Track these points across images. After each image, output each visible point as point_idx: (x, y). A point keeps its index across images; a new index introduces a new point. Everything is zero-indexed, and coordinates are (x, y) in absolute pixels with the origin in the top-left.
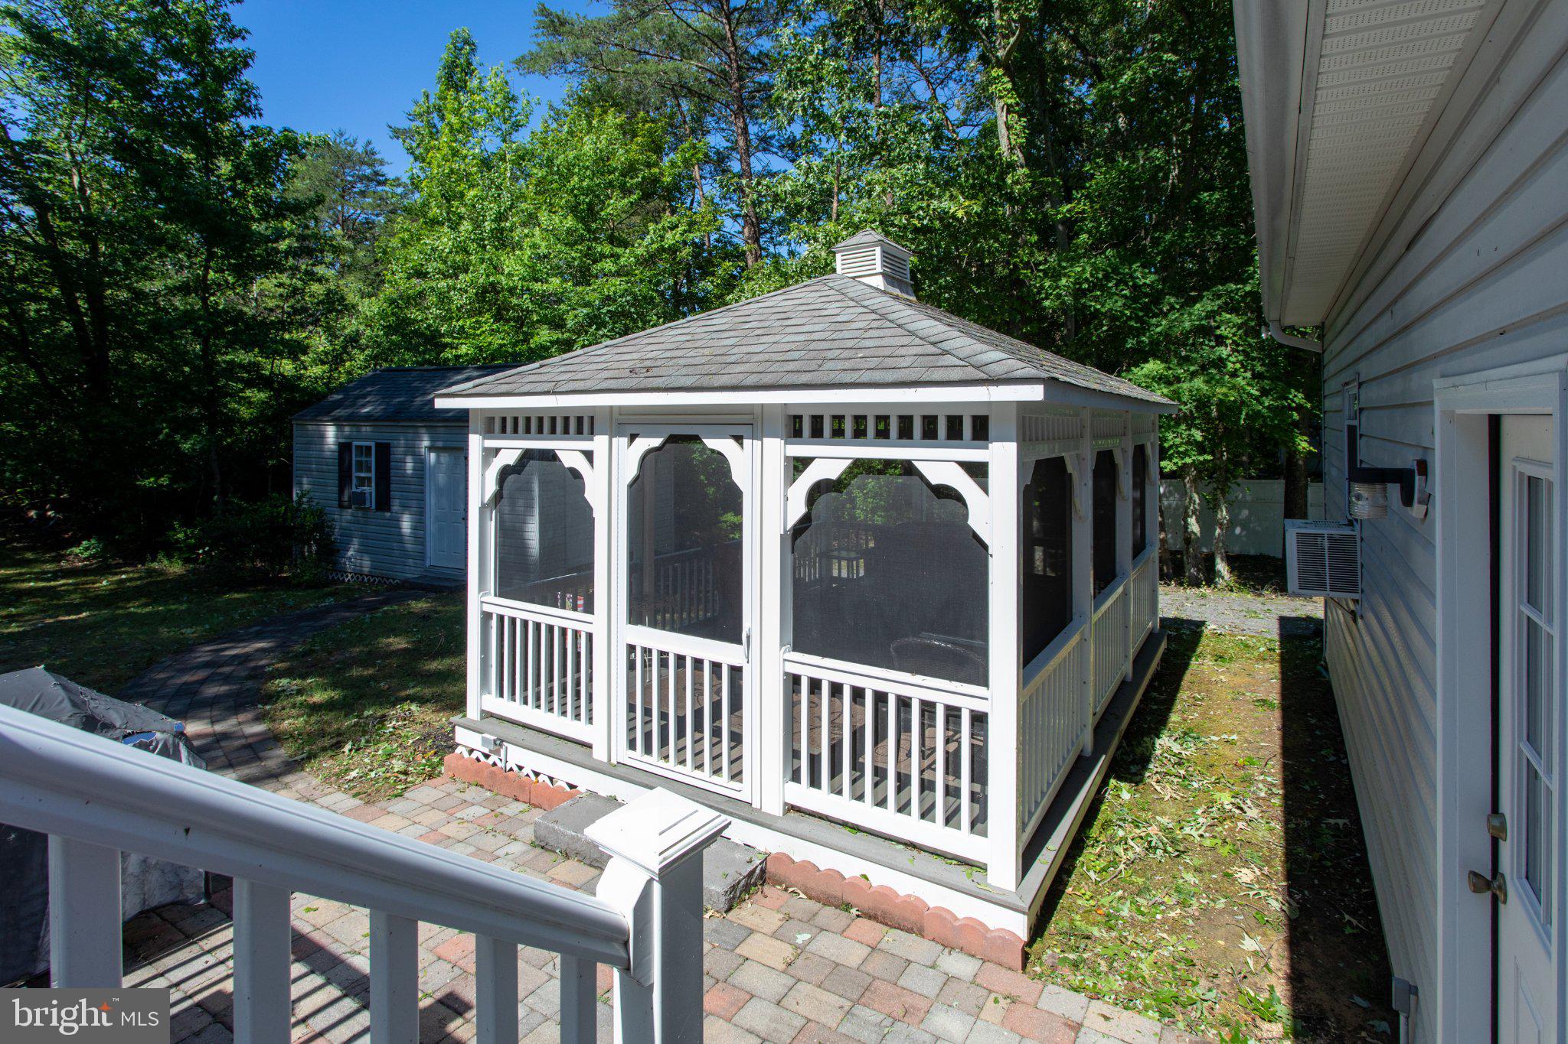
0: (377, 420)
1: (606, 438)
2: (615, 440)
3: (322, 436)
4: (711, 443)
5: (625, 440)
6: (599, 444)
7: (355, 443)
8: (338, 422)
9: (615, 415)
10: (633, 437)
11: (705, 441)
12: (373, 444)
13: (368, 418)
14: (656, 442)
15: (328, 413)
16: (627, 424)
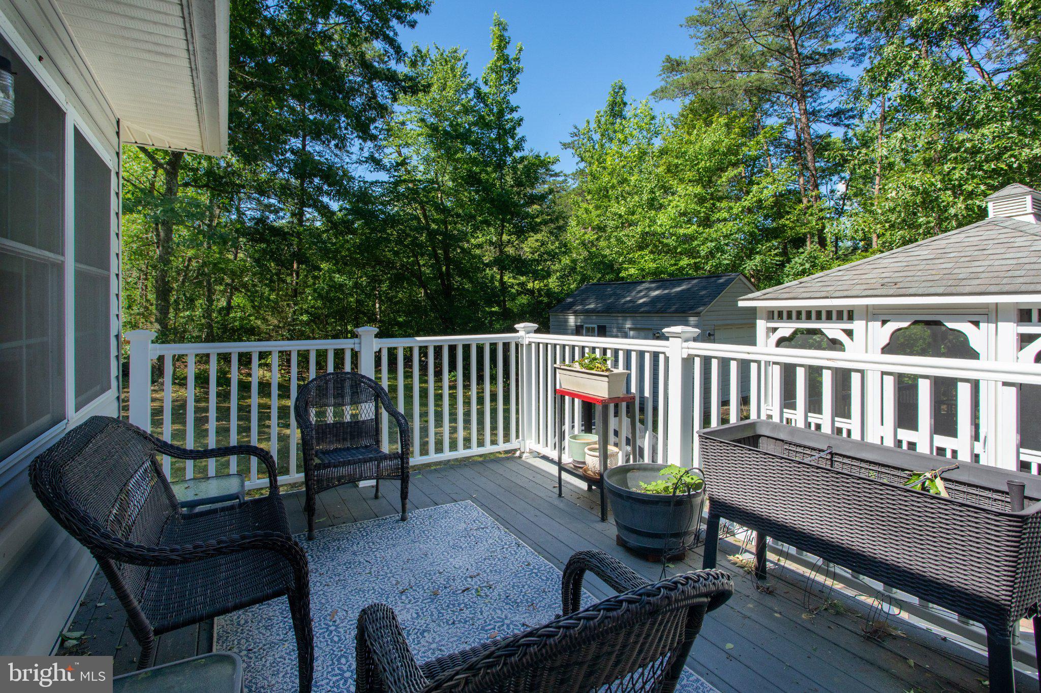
0: (598, 312)
1: (864, 322)
2: (870, 324)
3: (566, 321)
4: (950, 325)
5: (879, 323)
6: (858, 326)
7: (586, 325)
8: (576, 313)
9: (870, 310)
10: (884, 322)
11: (947, 324)
12: (596, 326)
13: (592, 311)
14: (905, 324)
15: (569, 309)
16: (882, 315)
